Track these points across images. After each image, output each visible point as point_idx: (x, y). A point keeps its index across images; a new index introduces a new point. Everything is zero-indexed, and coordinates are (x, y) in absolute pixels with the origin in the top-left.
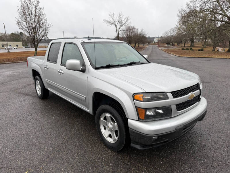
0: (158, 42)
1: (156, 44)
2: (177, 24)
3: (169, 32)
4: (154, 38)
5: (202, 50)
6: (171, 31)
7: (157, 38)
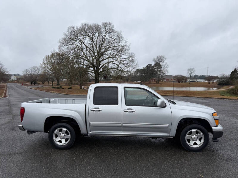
0: (17, 80)
1: (14, 82)
2: (42, 64)
3: (30, 70)
4: (11, 75)
5: (71, 88)
6: (32, 69)
7: (15, 75)
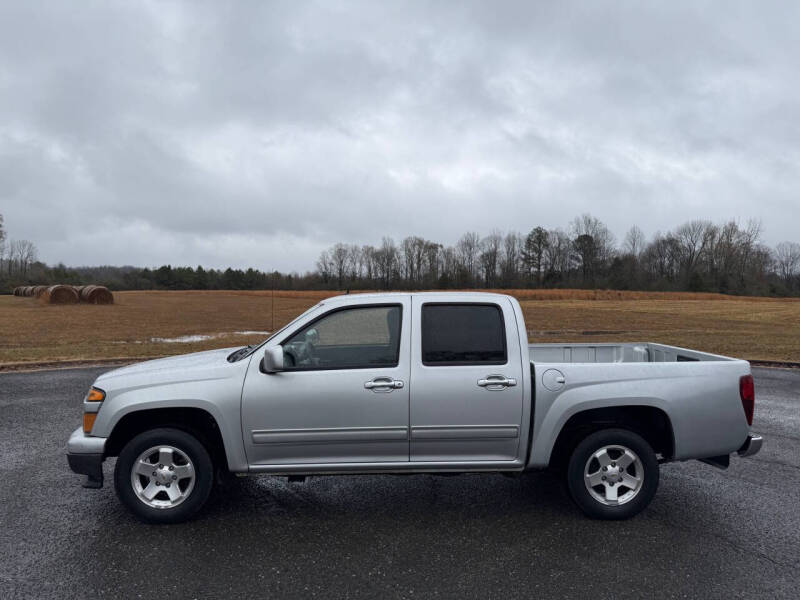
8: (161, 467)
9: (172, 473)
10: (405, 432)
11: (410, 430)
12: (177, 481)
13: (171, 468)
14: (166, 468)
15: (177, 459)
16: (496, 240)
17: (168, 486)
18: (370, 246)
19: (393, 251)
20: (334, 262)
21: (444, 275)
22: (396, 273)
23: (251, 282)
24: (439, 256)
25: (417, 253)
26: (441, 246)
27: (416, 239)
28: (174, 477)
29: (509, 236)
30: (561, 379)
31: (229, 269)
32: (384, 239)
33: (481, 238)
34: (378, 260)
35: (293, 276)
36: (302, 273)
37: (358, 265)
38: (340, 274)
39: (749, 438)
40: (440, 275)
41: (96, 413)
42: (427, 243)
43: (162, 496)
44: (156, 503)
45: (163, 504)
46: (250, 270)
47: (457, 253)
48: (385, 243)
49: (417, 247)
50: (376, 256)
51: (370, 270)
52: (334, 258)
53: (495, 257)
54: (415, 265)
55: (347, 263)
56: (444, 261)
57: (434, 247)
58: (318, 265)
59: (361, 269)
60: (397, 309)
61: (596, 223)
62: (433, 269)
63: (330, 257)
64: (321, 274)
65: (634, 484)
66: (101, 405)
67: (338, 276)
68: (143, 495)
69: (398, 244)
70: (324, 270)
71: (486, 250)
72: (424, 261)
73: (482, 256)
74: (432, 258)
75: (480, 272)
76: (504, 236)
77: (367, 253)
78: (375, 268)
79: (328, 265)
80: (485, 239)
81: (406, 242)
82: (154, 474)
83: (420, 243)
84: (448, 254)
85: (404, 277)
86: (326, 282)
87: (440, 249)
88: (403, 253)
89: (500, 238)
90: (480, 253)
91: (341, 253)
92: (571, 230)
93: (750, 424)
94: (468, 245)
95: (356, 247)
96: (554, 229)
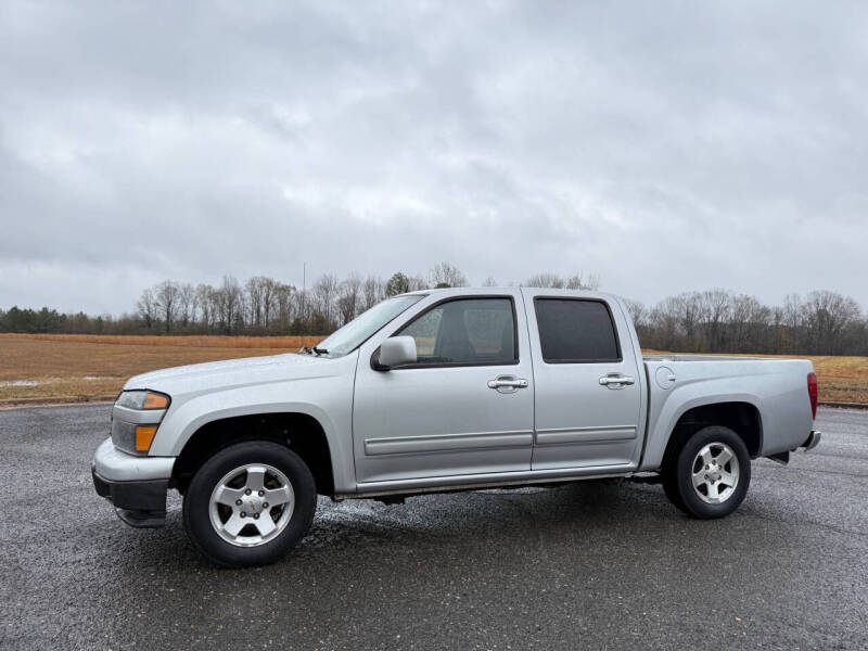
8: (248, 492)
9: (262, 499)
10: (530, 436)
11: (535, 434)
12: (269, 509)
13: (262, 493)
14: (255, 494)
15: (270, 481)
16: (355, 285)
17: (256, 516)
18: (207, 284)
19: (236, 291)
20: (160, 303)
21: (297, 320)
22: (239, 318)
23: (46, 325)
24: (292, 300)
25: (264, 295)
26: (294, 288)
27: (264, 279)
28: (265, 505)
29: (368, 281)
30: (671, 376)
31: (15, 309)
32: (225, 277)
33: (339, 282)
34: (216, 302)
35: (104, 319)
36: (116, 315)
37: (191, 306)
38: (168, 317)
39: (812, 432)
40: (292, 321)
41: (158, 425)
42: (278, 284)
43: (250, 531)
44: (241, 541)
45: (250, 541)
46: (45, 309)
47: (312, 296)
48: (226, 282)
49: (265, 288)
50: (215, 296)
51: (206, 313)
52: (160, 297)
53: (353, 303)
54: (263, 309)
55: (177, 305)
56: (296, 305)
57: (286, 289)
58: (140, 306)
59: (194, 312)
60: (508, 302)
61: (455, 273)
62: (284, 314)
63: (155, 297)
64: (142, 317)
65: (731, 480)
66: (165, 413)
67: (164, 319)
68: (224, 532)
69: (242, 284)
70: (146, 312)
71: (344, 295)
72: (273, 305)
73: (340, 302)
74: (283, 302)
75: (338, 318)
76: (364, 281)
77: (203, 292)
78: (213, 311)
79: (151, 306)
80: (344, 283)
81: (253, 282)
82: (239, 502)
83: (270, 284)
84: (301, 298)
85: (249, 322)
86: (149, 326)
87: (292, 292)
88: (248, 295)
89: (359, 283)
90: (337, 298)
91: (169, 293)
92: (431, 279)
93: (814, 418)
94: (325, 288)
95: (189, 286)
96: (414, 276)
